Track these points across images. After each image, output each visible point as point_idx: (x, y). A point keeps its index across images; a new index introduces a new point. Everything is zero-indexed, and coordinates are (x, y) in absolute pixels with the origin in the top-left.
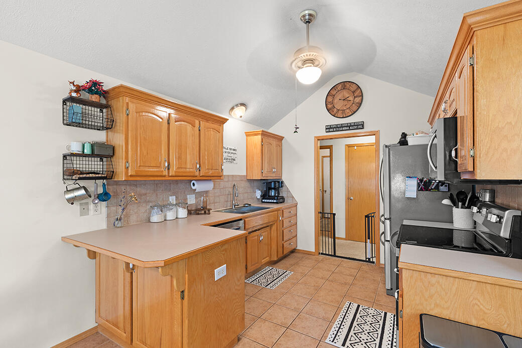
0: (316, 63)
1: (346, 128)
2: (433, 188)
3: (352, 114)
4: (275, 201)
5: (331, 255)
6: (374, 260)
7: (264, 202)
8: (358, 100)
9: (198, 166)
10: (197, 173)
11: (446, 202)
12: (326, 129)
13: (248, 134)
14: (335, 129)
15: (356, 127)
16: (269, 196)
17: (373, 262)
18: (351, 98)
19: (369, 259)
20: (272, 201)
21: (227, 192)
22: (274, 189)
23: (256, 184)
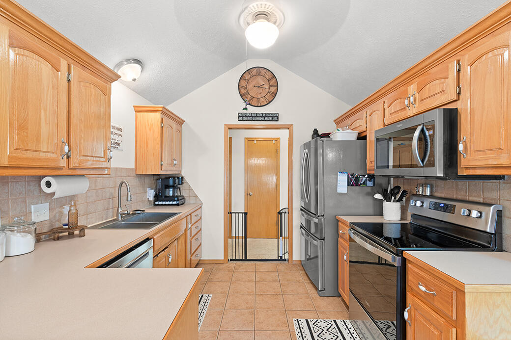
0: (273, 19)
1: (260, 119)
2: (362, 183)
3: (267, 104)
4: (175, 203)
5: (242, 260)
6: (287, 256)
7: (158, 205)
8: (273, 89)
9: (66, 149)
10: (63, 163)
11: (378, 196)
12: (239, 117)
13: (138, 110)
14: (249, 118)
15: (271, 118)
16: (166, 197)
17: (285, 260)
18: (266, 86)
19: (281, 257)
20: (171, 203)
21: (108, 194)
22: (173, 187)
23: (147, 180)
